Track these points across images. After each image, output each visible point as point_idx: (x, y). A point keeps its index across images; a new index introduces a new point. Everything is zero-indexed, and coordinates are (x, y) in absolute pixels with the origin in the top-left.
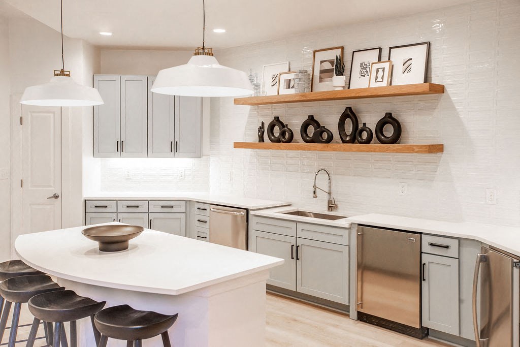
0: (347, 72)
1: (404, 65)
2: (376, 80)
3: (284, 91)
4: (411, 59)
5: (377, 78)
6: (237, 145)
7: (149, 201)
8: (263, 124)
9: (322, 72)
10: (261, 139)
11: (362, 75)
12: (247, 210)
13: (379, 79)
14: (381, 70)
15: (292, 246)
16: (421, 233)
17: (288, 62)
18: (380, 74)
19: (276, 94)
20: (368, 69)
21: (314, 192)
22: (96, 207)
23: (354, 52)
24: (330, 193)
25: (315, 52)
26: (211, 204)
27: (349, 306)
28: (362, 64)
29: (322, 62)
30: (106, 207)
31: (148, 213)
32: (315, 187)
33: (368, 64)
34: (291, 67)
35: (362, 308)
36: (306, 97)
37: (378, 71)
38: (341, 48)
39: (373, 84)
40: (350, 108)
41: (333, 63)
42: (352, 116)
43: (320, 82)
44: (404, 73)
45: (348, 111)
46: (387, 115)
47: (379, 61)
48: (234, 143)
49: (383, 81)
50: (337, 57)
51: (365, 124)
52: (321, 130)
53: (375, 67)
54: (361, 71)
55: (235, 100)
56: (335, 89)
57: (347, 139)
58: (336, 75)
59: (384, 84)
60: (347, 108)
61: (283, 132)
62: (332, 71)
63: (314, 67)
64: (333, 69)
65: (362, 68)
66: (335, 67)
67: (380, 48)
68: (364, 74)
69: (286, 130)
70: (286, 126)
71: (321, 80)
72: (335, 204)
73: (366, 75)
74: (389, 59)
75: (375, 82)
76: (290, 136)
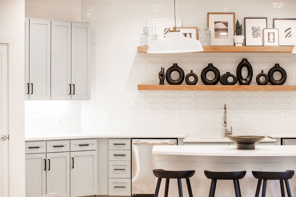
0: (243, 32)
1: (285, 31)
4: (290, 29)
5: (269, 39)
7: (70, 140)
9: (216, 30)
11: (255, 36)
13: (271, 40)
14: (271, 35)
17: (181, 19)
18: (271, 36)
20: (258, 32)
21: (225, 122)
22: (29, 148)
23: (245, 18)
25: (208, 14)
28: (253, 28)
29: (216, 23)
30: (38, 147)
31: (70, 152)
34: (183, 23)
37: (269, 34)
38: (234, 14)
39: (267, 44)
40: (246, 59)
41: (226, 24)
42: (249, 65)
43: (215, 38)
44: (286, 37)
45: (244, 62)
46: (277, 66)
47: (267, 27)
48: (138, 85)
49: (274, 42)
50: (238, 21)
51: (262, 71)
52: (228, 74)
53: (266, 32)
54: (253, 33)
55: (139, 48)
56: (236, 45)
57: (244, 82)
58: (237, 35)
59: (276, 44)
60: (243, 59)
61: (189, 76)
62: (226, 30)
63: (208, 27)
64: (228, 29)
65: (254, 31)
66: (236, 28)
67: (266, 18)
68: (256, 35)
69: (192, 74)
70: (192, 71)
71: (216, 36)
72: (231, 132)
73: (258, 36)
74: (274, 27)
75: (268, 42)
76: (196, 79)
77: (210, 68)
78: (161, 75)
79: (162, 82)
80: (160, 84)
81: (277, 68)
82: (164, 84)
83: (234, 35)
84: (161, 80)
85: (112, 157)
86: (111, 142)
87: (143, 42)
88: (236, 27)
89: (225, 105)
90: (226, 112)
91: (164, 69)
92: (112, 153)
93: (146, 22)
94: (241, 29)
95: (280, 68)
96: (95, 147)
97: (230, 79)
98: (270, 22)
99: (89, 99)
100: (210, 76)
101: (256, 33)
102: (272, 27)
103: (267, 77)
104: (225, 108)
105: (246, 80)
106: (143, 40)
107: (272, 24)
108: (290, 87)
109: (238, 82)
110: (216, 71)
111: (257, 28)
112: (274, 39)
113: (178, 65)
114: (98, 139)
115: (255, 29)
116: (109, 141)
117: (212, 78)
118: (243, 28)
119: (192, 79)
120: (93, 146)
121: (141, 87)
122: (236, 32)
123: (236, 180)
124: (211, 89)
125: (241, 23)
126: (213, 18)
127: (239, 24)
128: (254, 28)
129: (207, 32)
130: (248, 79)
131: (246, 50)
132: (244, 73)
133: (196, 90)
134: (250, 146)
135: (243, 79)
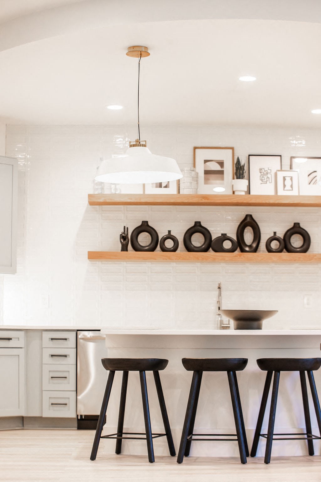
0: (246, 175)
1: (309, 175)
2: (284, 189)
3: (153, 191)
4: (316, 171)
5: (284, 186)
9: (207, 172)
11: (263, 181)
13: (288, 187)
14: (288, 179)
18: (288, 182)
19: (141, 193)
20: (269, 176)
21: (219, 308)
23: (249, 155)
25: (195, 148)
28: (261, 169)
29: (206, 161)
33: (269, 171)
36: (208, 199)
37: (284, 179)
38: (232, 148)
39: (281, 192)
40: (251, 216)
41: (221, 164)
42: (255, 224)
43: (205, 184)
44: (309, 184)
45: (248, 219)
46: (296, 225)
47: (281, 169)
48: (89, 252)
49: (292, 190)
50: (238, 159)
51: (275, 233)
52: (224, 237)
53: (280, 175)
54: (261, 177)
55: (90, 196)
56: (236, 193)
57: (247, 249)
58: (237, 178)
59: (295, 193)
60: (247, 216)
61: (164, 239)
62: (221, 172)
63: (194, 166)
64: (223, 171)
65: (262, 174)
66: (236, 169)
67: (280, 156)
68: (265, 181)
69: (170, 236)
70: (169, 232)
71: (206, 181)
72: (229, 324)
73: (268, 182)
74: (291, 168)
75: (284, 190)
76: (176, 244)
77: (197, 228)
78: (124, 237)
79: (124, 248)
80: (122, 250)
81: (296, 229)
82: (127, 251)
83: (234, 179)
84: (123, 245)
85: (47, 359)
86: (47, 336)
87: (97, 189)
88: (236, 166)
89: (220, 284)
90: (220, 295)
91: (127, 228)
92: (47, 353)
94: (244, 169)
95: (300, 229)
96: (21, 343)
97: (227, 245)
98: (286, 161)
99: (14, 272)
100: (197, 240)
101: (265, 177)
102: (289, 169)
103: (282, 242)
104: (219, 288)
105: (250, 246)
106: (97, 187)
107: (289, 164)
108: (315, 256)
109: (238, 249)
110: (206, 233)
111: (267, 169)
112: (292, 186)
113: (150, 224)
114: (26, 331)
115: (263, 171)
116: (43, 335)
117: (200, 244)
118: (246, 168)
119: (169, 244)
120: (19, 341)
121: (93, 256)
122: (236, 175)
123: (231, 372)
124: (198, 259)
125: (243, 162)
126: (201, 155)
127: (240, 162)
128: (263, 170)
129: (193, 173)
130: (254, 245)
131: (251, 200)
132: (248, 237)
133: (176, 259)
134: (255, 324)
135: (246, 246)
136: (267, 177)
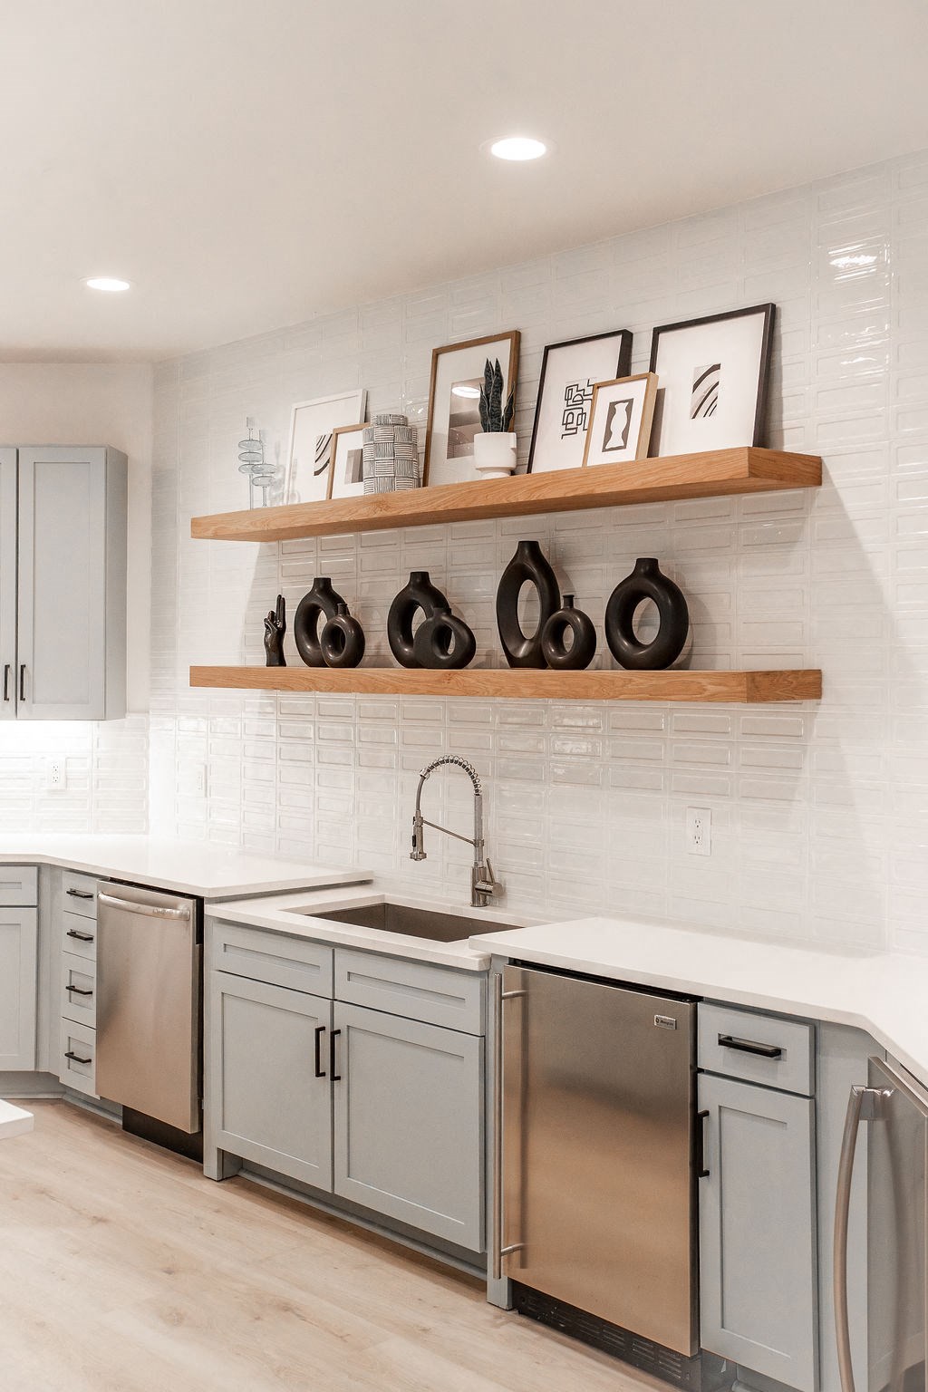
1: (696, 386)
2: (606, 443)
3: (347, 489)
4: (716, 367)
5: (608, 434)
6: (203, 677)
8: (281, 602)
9: (456, 422)
10: (275, 656)
11: (569, 429)
12: (200, 902)
13: (616, 440)
14: (621, 408)
15: (318, 1031)
16: (695, 999)
17: (360, 392)
18: (620, 421)
19: (324, 497)
20: (587, 406)
21: (414, 838)
23: (547, 349)
24: (478, 843)
25: (436, 354)
26: (104, 878)
27: (484, 1256)
28: (569, 389)
32: (419, 821)
34: (371, 409)
35: (523, 1264)
37: (612, 411)
38: (512, 335)
39: (596, 458)
43: (449, 456)
44: (693, 417)
46: (643, 566)
47: (618, 376)
48: (194, 667)
49: (624, 446)
51: (570, 600)
53: (604, 400)
54: (567, 413)
55: (195, 522)
58: (485, 429)
60: (522, 545)
65: (570, 402)
67: (624, 332)
68: (574, 425)
71: (452, 447)
73: (580, 428)
74: (651, 370)
75: (603, 449)
76: (351, 642)
79: (276, 656)
80: (269, 665)
82: (282, 664)
84: (267, 646)
85: (64, 940)
91: (285, 601)
92: (65, 924)
93: (249, 421)
95: (658, 581)
101: (576, 412)
105: (531, 643)
110: (426, 605)
111: (585, 387)
112: (625, 436)
115: (575, 393)
121: (199, 678)
122: (485, 419)
128: (575, 388)
131: (475, 499)
135: (523, 641)
136: (580, 411)
